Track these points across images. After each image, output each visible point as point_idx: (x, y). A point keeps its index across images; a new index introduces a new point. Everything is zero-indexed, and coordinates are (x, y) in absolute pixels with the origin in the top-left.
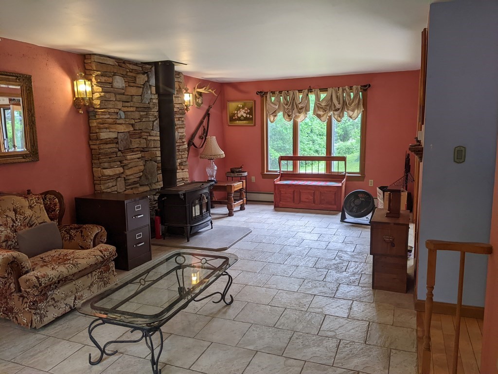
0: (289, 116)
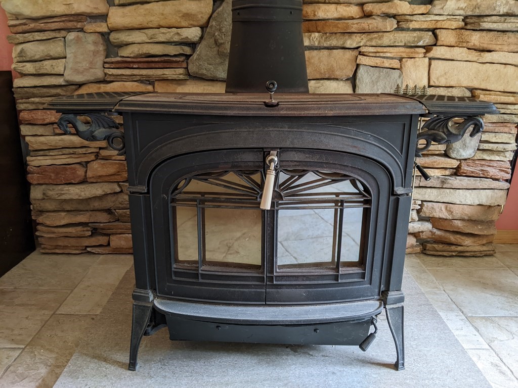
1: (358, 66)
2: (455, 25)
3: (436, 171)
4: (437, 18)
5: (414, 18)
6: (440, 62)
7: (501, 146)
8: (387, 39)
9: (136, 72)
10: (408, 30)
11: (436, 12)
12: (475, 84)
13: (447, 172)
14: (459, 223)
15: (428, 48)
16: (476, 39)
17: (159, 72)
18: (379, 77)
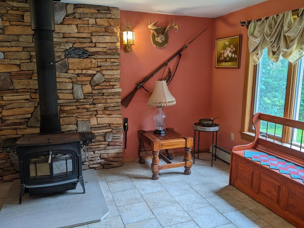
0: (274, 53)
1: (77, 121)
2: (102, 109)
3: (103, 145)
4: (97, 108)
5: (91, 108)
6: (99, 118)
7: (118, 137)
8: (84, 114)
9: (11, 127)
10: (89, 111)
11: (96, 107)
12: (110, 123)
13: (106, 145)
14: (111, 159)
15: (96, 115)
16: (107, 112)
17: (19, 127)
18: (83, 123)
